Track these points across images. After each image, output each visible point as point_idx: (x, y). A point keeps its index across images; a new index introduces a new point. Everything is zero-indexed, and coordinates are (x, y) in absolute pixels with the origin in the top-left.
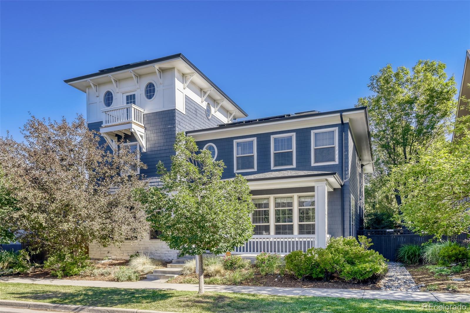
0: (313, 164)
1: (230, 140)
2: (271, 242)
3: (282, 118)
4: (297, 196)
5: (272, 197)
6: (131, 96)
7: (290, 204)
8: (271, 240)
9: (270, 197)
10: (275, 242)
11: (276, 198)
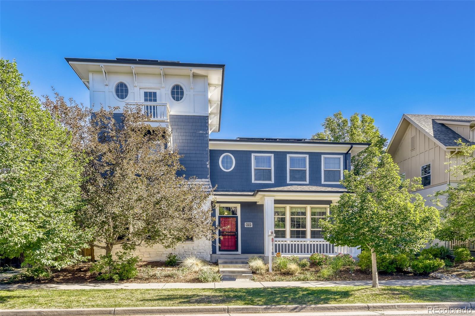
0: (323, 182)
1: (248, 153)
2: (308, 245)
3: (299, 141)
4: (310, 207)
5: (288, 207)
6: (150, 93)
7: (304, 214)
8: (308, 243)
9: (286, 207)
10: (311, 245)
11: (291, 208)
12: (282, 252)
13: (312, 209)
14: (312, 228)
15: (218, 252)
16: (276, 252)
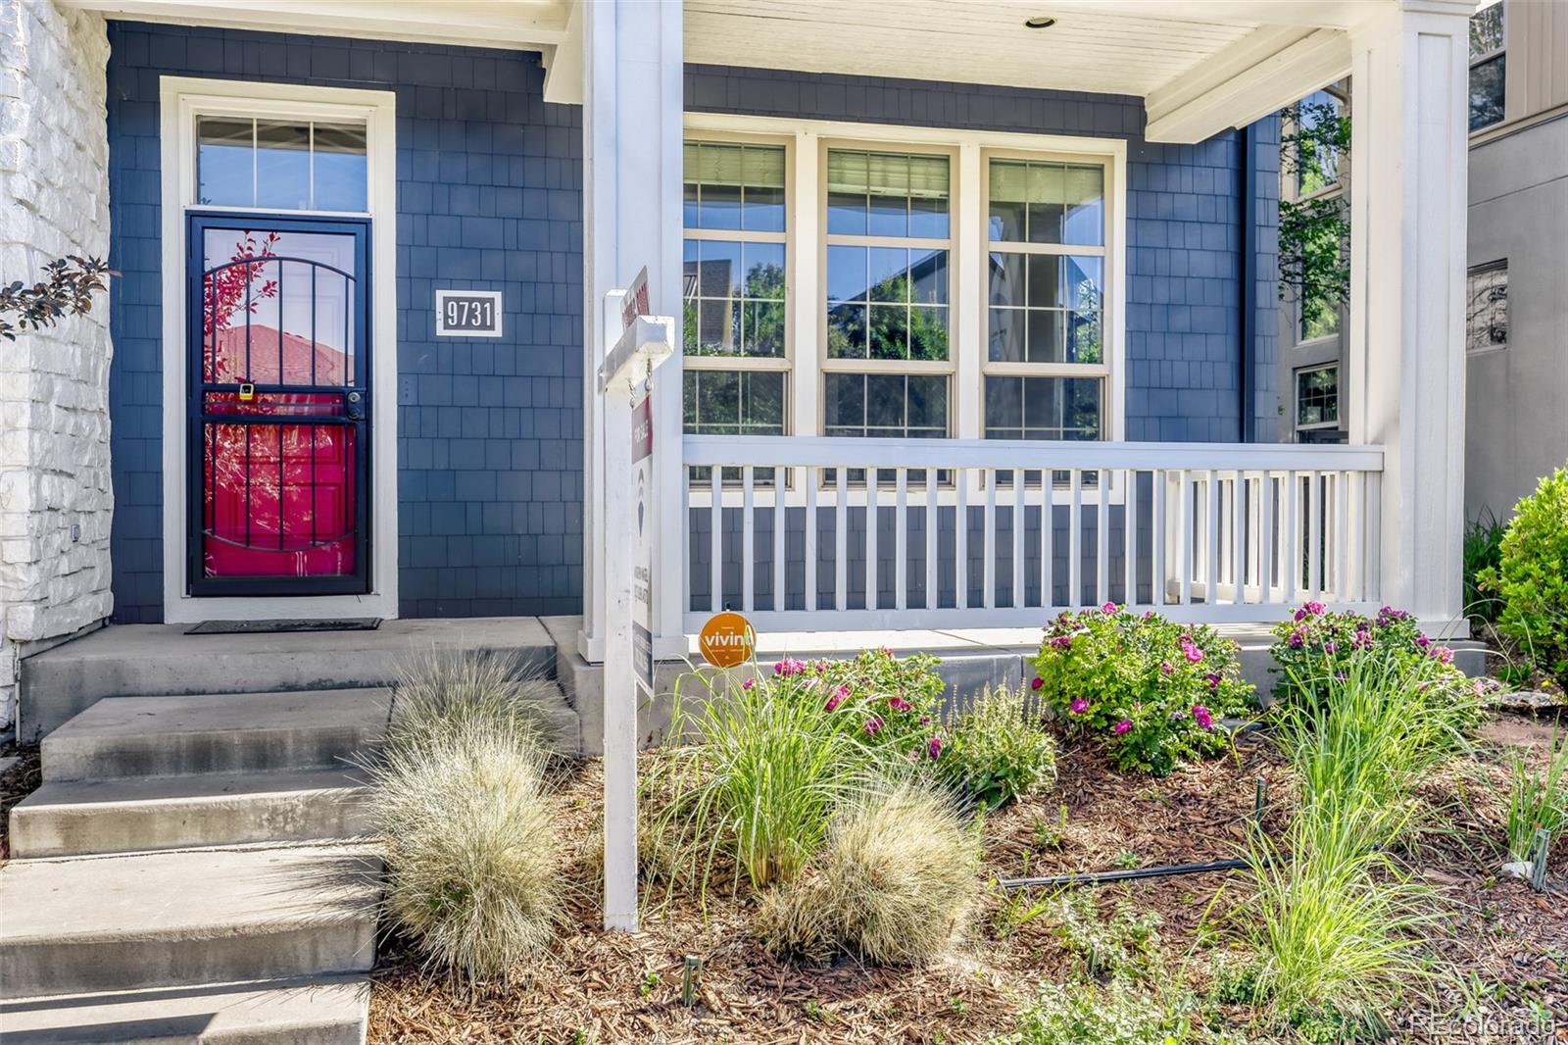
5: (808, 140)
9: (793, 139)
11: (834, 154)
12: (764, 602)
13: (1002, 173)
14: (992, 358)
15: (181, 607)
16: (699, 600)
